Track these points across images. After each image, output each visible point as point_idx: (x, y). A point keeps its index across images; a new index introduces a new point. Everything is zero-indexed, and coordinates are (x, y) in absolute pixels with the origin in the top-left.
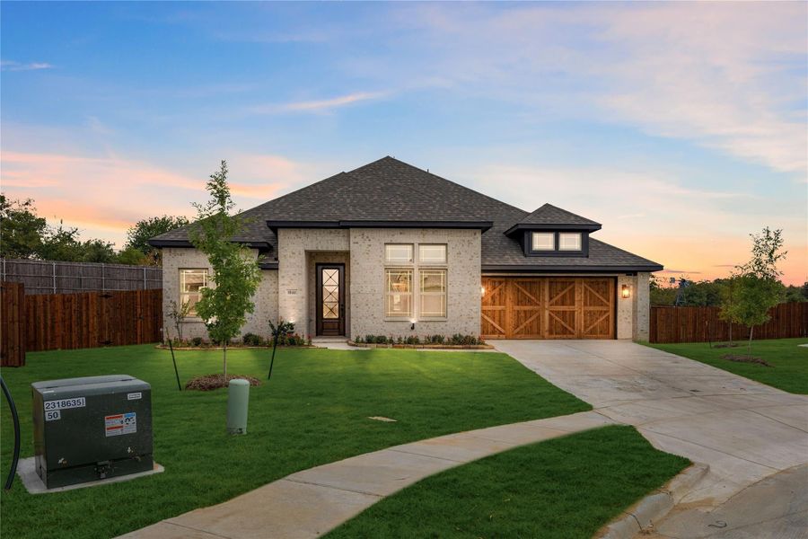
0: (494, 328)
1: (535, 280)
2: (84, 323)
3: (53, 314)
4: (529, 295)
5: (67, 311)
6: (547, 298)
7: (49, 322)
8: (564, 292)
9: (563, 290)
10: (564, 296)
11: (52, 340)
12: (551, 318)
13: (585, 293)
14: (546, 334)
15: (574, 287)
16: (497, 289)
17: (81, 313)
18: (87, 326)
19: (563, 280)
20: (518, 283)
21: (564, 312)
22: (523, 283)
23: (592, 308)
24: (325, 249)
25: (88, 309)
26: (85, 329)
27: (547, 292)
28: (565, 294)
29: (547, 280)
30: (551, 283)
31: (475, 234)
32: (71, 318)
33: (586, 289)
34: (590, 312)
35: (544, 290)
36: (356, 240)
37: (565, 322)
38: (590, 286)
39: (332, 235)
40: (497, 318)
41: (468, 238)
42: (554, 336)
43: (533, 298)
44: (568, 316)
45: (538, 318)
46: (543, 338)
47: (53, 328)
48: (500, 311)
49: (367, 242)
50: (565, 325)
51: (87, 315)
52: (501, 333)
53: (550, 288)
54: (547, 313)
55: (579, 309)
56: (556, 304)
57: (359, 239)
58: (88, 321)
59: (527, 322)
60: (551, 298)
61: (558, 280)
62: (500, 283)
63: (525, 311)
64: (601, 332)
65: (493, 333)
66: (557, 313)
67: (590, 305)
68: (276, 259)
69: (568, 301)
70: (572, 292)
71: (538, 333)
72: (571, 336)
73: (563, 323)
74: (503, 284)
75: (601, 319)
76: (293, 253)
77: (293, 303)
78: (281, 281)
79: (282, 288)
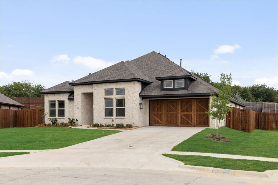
0: (158, 121)
1: (175, 100)
2: (35, 119)
3: (28, 116)
4: (172, 107)
5: (31, 115)
6: (180, 109)
7: (27, 118)
8: (187, 106)
9: (187, 105)
10: (187, 107)
11: (27, 124)
12: (181, 117)
13: (197, 106)
14: (179, 124)
15: (192, 103)
16: (159, 105)
17: (34, 115)
18: (36, 120)
19: (187, 100)
20: (168, 102)
21: (188, 115)
22: (169, 102)
23: (200, 113)
24: (87, 92)
25: (36, 114)
26: (35, 121)
27: (180, 106)
28: (188, 107)
29: (180, 100)
30: (181, 102)
31: (134, 83)
32: (32, 117)
33: (197, 104)
34: (199, 114)
35: (178, 105)
36: (95, 88)
37: (188, 119)
38: (199, 103)
40: (159, 117)
41: (132, 85)
42: (183, 125)
43: (174, 108)
44: (189, 116)
45: (176, 117)
46: (178, 126)
47: (28, 120)
48: (161, 114)
49: (98, 89)
50: (188, 120)
51: (36, 116)
52: (161, 123)
53: (181, 104)
54: (180, 115)
55: (194, 113)
56: (184, 111)
57: (96, 88)
58: (36, 118)
59: (171, 119)
60: (181, 108)
61: (185, 100)
62: (160, 102)
63: (170, 114)
64: (204, 124)
65: (158, 123)
66: (184, 115)
67: (199, 111)
68: (73, 96)
69: (189, 110)
70: (191, 105)
71: (176, 124)
72: (190, 125)
73: (187, 119)
74: (162, 103)
75: (204, 117)
76: (78, 94)
77: (78, 112)
78: (75, 104)
79: (75, 107)
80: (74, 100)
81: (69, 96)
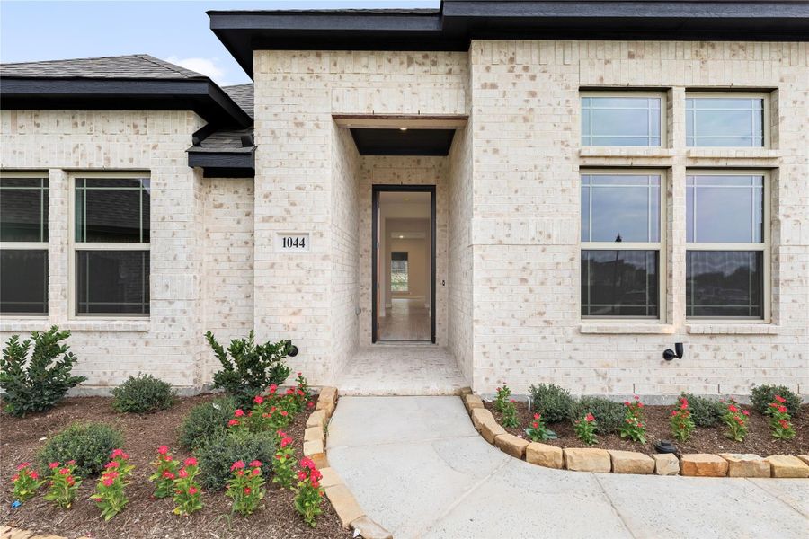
39: (415, 68)
49: (525, 84)
57: (499, 73)
68: (248, 142)
76: (299, 125)
77: (301, 273)
78: (261, 209)
79: (263, 231)
80: (249, 173)
81: (199, 137)
